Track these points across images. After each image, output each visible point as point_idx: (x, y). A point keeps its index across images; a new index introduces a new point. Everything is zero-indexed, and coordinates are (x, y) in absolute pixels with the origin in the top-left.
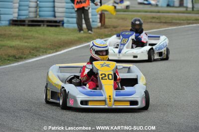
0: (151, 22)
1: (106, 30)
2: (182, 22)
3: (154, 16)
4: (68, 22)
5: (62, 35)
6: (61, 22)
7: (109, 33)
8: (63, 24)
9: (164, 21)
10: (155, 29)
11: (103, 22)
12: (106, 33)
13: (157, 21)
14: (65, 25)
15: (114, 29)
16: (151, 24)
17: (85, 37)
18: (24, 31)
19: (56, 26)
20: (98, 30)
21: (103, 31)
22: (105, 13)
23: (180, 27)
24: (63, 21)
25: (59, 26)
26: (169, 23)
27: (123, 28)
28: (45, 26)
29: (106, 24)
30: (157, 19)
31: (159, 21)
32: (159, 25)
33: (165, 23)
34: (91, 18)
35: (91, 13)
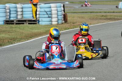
0: (100, 19)
1: (68, 25)
4: (42, 20)
6: (37, 21)
7: (69, 27)
8: (39, 22)
10: (100, 23)
12: (67, 27)
13: (105, 18)
15: (72, 25)
18: (11, 28)
19: (34, 24)
20: (61, 25)
21: (66, 25)
22: (68, 14)
24: (39, 20)
25: (36, 23)
26: (111, 19)
27: (79, 23)
28: (27, 24)
29: (68, 21)
30: (105, 16)
32: (104, 20)
33: (109, 19)
34: (58, 18)
35: (57, 14)
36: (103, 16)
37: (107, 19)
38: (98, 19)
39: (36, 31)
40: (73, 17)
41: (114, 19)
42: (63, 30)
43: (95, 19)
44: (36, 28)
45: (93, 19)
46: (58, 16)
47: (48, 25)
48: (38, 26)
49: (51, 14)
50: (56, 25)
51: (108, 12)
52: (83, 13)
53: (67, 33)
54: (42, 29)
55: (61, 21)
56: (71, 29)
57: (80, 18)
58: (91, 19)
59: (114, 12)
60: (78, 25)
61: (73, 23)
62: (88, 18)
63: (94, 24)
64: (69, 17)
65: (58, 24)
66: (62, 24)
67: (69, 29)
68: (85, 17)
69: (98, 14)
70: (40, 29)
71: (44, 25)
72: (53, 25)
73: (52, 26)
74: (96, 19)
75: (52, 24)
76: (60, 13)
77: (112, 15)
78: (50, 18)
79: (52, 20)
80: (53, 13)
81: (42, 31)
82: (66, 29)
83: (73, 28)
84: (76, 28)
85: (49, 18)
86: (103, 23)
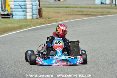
0: (77, 14)
1: (43, 20)
2: (98, 14)
3: (79, 10)
4: (16, 14)
5: (9, 24)
6: (11, 15)
7: (44, 22)
8: (13, 16)
9: (86, 14)
10: (77, 19)
11: (41, 15)
12: (41, 22)
13: (81, 13)
14: (14, 17)
15: (48, 20)
16: (76, 15)
17: (25, 25)
19: (7, 18)
20: (36, 20)
21: (41, 20)
22: (43, 8)
23: (94, 17)
24: (13, 14)
25: (10, 18)
26: (88, 15)
29: (43, 16)
30: (81, 12)
31: (82, 14)
32: (81, 16)
33: (86, 15)
34: (32, 12)
35: (32, 8)
36: (79, 11)
37: (83, 14)
38: (74, 14)
39: (9, 25)
40: (49, 12)
41: (91, 15)
42: (38, 25)
43: (71, 14)
44: (10, 23)
45: (69, 14)
46: (33, 10)
47: (22, 20)
48: (12, 20)
49: (26, 8)
50: (30, 20)
51: (85, 8)
52: (58, 7)
53: (42, 28)
54: (16, 24)
55: (36, 15)
56: (46, 24)
57: (55, 13)
58: (67, 14)
59: (90, 8)
60: (54, 20)
61: (48, 18)
62: (64, 13)
63: (70, 19)
64: (44, 12)
65: (33, 19)
66: (37, 18)
67: (44, 24)
68: (60, 12)
69: (74, 9)
70: (14, 24)
71: (18, 20)
72: (28, 20)
73: (26, 20)
74: (73, 14)
75: (26, 19)
76: (35, 7)
77: (88, 11)
78: (25, 13)
79: (26, 14)
80: (27, 7)
81: (15, 26)
82: (41, 24)
83: (49, 24)
84: (51, 23)
85: (23, 12)
86: (79, 18)
